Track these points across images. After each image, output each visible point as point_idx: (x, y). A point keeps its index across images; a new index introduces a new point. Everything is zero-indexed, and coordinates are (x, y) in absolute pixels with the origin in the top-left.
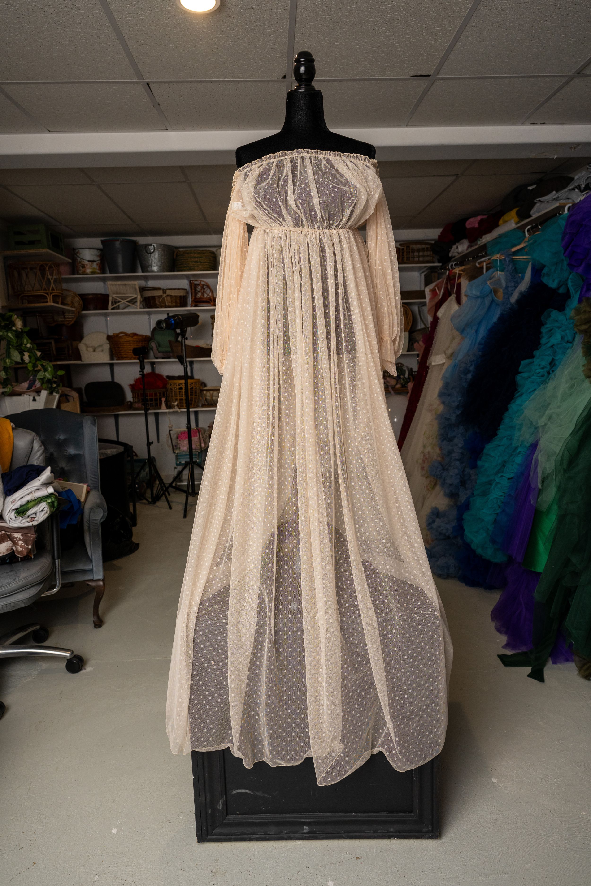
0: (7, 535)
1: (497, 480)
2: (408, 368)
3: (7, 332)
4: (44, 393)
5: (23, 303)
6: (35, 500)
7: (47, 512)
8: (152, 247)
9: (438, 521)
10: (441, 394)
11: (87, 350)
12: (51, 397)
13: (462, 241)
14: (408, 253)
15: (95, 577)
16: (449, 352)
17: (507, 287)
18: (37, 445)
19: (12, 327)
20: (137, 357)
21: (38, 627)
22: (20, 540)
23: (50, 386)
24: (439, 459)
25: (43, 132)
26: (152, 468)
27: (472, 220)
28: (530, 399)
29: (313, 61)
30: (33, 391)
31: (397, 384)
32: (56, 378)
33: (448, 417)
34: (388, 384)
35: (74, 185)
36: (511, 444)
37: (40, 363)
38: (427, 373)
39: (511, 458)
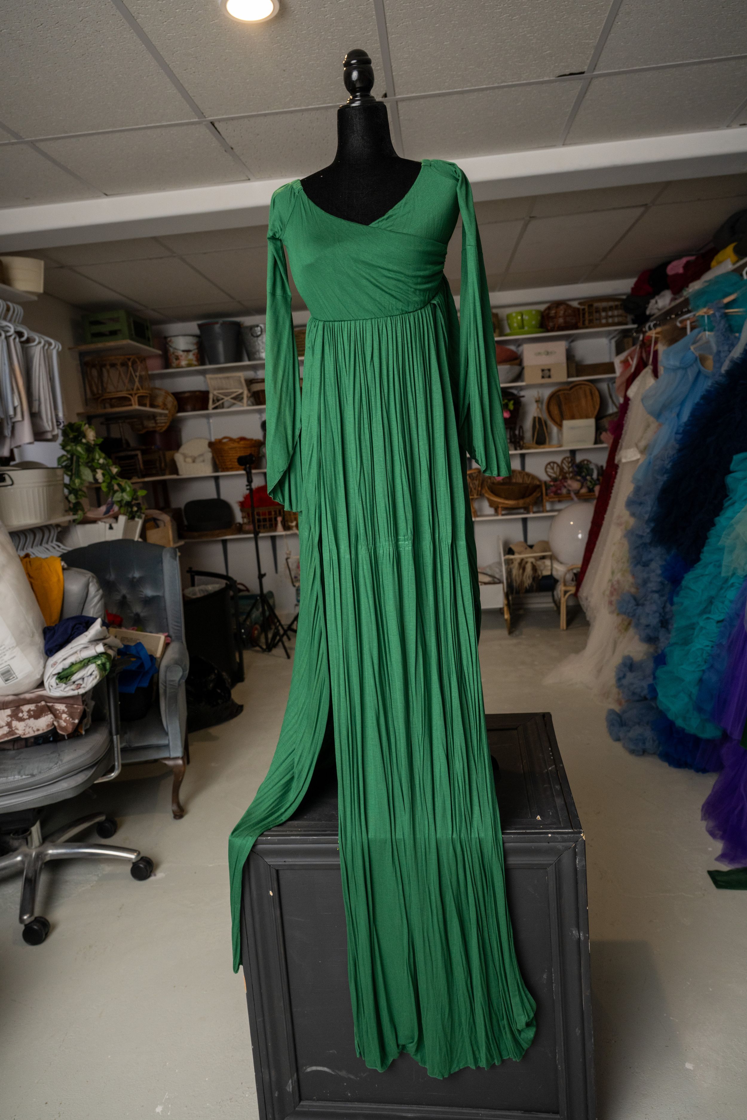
0: (48, 707)
1: (701, 624)
2: (597, 465)
3: (76, 445)
4: (122, 519)
5: (105, 408)
6: (81, 662)
7: (96, 677)
8: (259, 328)
9: (630, 676)
10: (630, 503)
11: (185, 461)
12: (131, 523)
13: (663, 293)
14: (590, 313)
15: (172, 753)
16: (642, 444)
17: (719, 352)
18: (93, 589)
19: (81, 440)
20: (243, 467)
21: (102, 818)
22: (64, 712)
23: (130, 509)
24: (633, 590)
25: (98, 197)
26: (266, 608)
27: (675, 263)
28: (743, 510)
29: (368, 62)
30: (110, 517)
31: (581, 488)
32: (136, 499)
33: (640, 533)
34: (570, 488)
35: (150, 259)
36: (720, 573)
37: (117, 482)
38: (616, 473)
39: (722, 591)
